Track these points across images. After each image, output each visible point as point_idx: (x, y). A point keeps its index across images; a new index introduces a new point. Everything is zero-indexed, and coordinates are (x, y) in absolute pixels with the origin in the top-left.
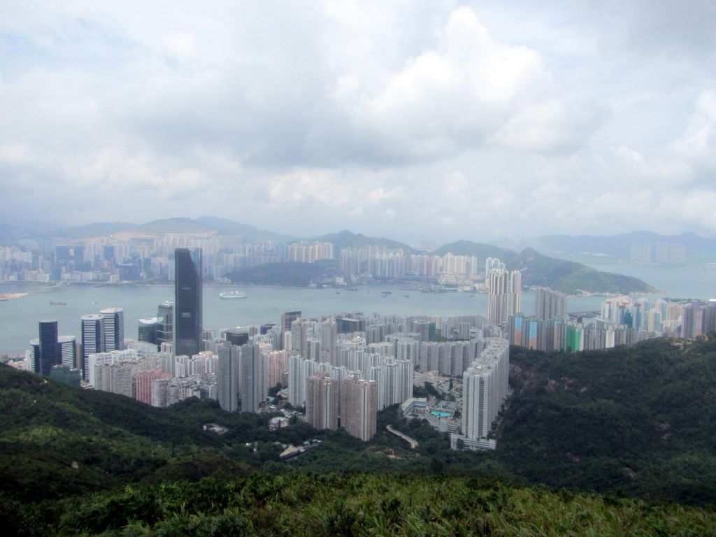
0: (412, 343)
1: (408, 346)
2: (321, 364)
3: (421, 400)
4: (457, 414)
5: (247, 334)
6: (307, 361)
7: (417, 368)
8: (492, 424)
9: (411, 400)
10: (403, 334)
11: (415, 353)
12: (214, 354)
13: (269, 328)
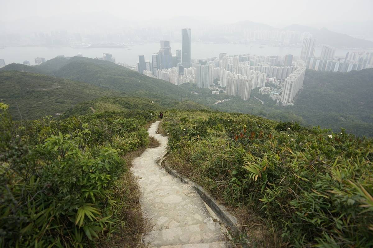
0: (268, 66)
1: (266, 67)
2: (232, 73)
3: (267, 88)
4: (280, 94)
5: (207, 61)
6: (227, 71)
7: (268, 76)
8: (293, 98)
9: (264, 87)
10: (264, 63)
11: (268, 70)
12: (195, 68)
13: (215, 59)
